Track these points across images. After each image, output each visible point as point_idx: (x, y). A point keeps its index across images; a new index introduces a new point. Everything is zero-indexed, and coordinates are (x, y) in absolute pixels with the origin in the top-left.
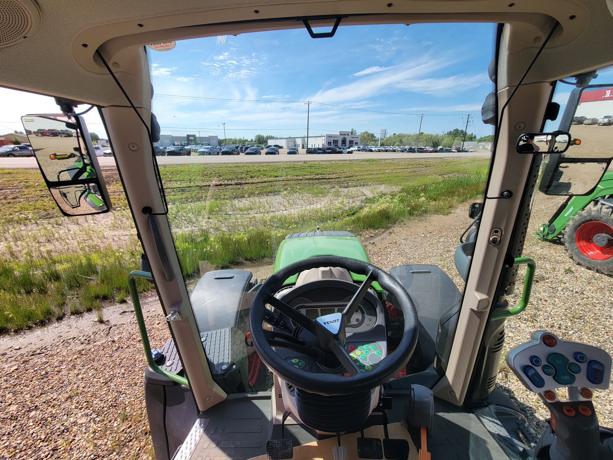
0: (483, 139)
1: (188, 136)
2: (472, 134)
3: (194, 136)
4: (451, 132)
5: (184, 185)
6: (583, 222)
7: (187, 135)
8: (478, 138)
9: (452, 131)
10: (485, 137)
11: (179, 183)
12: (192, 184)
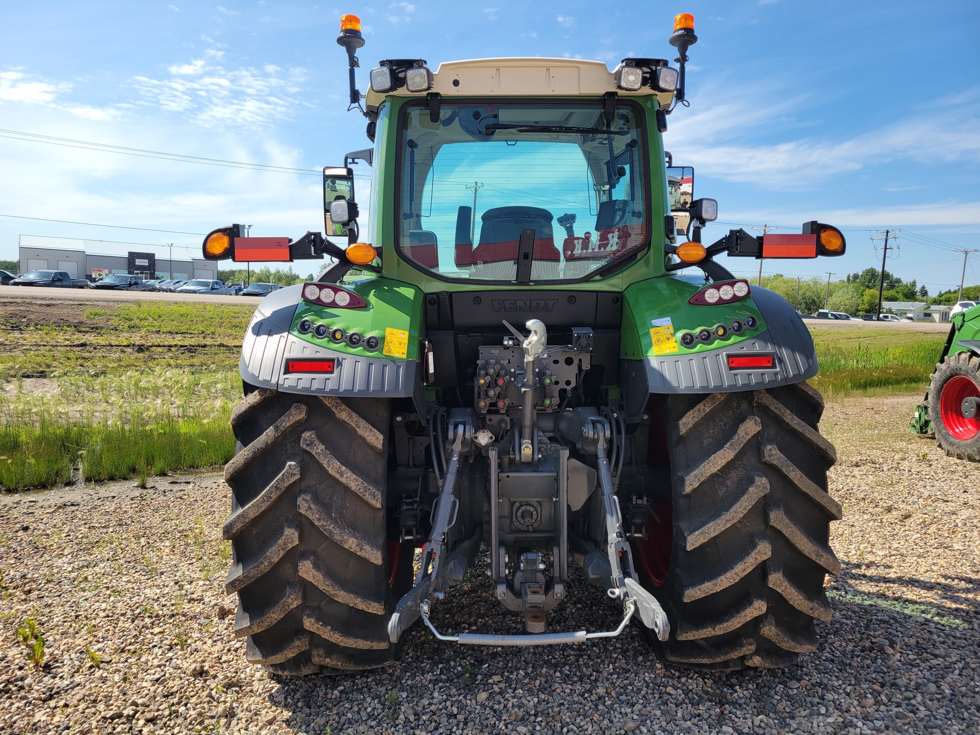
0: (943, 298)
1: (133, 256)
2: (914, 284)
3: (150, 257)
4: (856, 277)
5: (193, 342)
6: (945, 381)
7: (130, 254)
8: (933, 294)
9: (860, 273)
10: (950, 292)
11: (179, 337)
12: (209, 341)
